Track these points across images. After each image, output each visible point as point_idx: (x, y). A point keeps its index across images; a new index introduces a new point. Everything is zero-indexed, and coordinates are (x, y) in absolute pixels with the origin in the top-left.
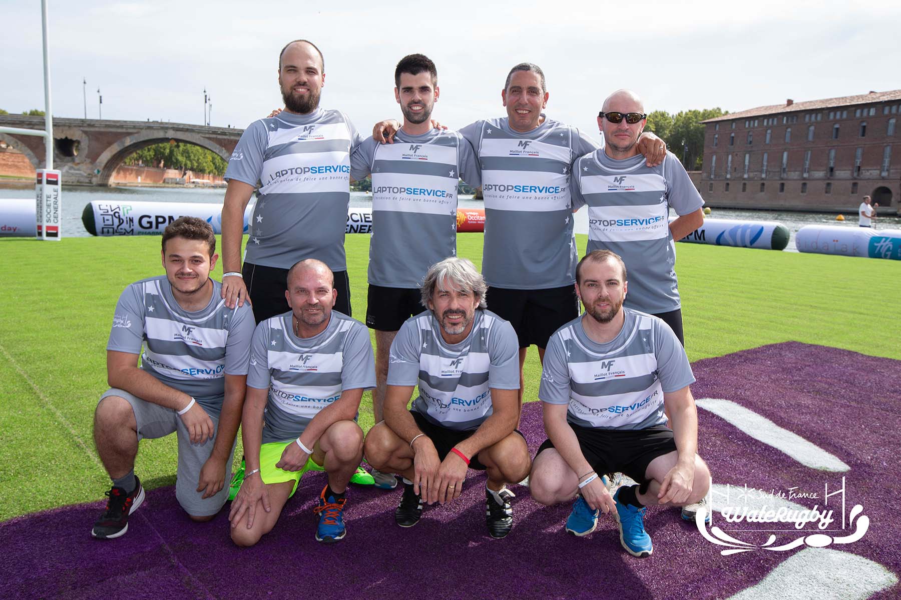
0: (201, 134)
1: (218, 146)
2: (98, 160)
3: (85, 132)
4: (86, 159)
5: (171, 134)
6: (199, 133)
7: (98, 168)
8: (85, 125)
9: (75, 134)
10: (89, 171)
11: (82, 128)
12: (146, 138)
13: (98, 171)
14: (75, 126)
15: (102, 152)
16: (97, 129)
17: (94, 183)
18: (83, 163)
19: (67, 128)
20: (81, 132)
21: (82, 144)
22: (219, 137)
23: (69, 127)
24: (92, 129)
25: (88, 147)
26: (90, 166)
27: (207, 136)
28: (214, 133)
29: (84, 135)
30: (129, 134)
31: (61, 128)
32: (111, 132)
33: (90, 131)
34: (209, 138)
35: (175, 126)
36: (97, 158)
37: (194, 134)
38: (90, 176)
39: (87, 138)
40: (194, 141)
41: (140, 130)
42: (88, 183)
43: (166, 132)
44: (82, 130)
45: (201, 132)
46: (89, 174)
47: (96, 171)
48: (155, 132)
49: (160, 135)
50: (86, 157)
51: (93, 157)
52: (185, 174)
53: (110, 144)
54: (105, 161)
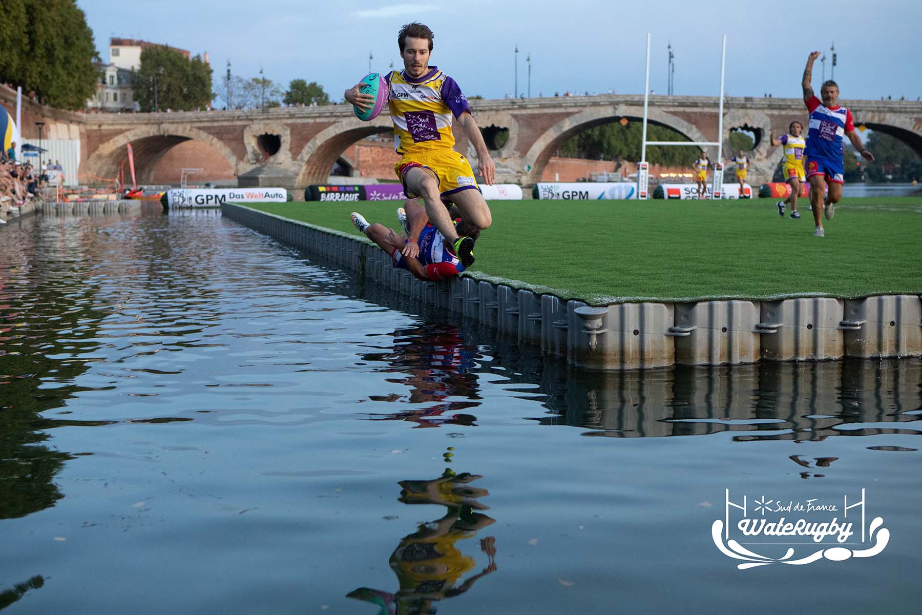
0: (664, 109)
1: (686, 123)
2: (528, 154)
3: (515, 116)
4: (514, 152)
5: (623, 111)
6: (659, 106)
7: (529, 163)
8: (516, 107)
9: (503, 120)
10: (518, 169)
11: (511, 112)
12: (590, 119)
13: (529, 167)
14: (504, 109)
15: (534, 142)
16: (529, 111)
18: (510, 158)
19: (493, 113)
20: (510, 117)
21: (511, 132)
22: (688, 110)
23: (497, 110)
24: (523, 112)
25: (518, 136)
26: (519, 161)
27: (672, 109)
28: (682, 105)
29: (513, 121)
30: (568, 115)
31: (487, 112)
32: (546, 114)
33: (522, 115)
34: (674, 113)
35: (629, 99)
36: (528, 149)
37: (652, 109)
38: (520, 174)
39: (517, 124)
40: (653, 118)
41: (581, 109)
43: (615, 109)
44: (511, 115)
45: (663, 105)
46: (518, 172)
47: (526, 168)
48: (602, 109)
49: (608, 112)
50: (515, 150)
51: (524, 149)
52: (619, 166)
53: (544, 130)
54: (538, 154)
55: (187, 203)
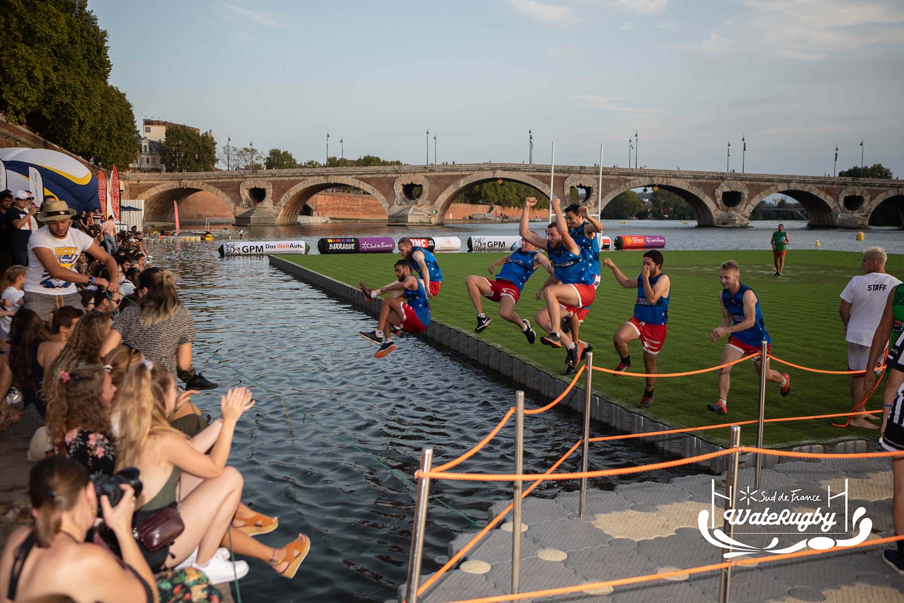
0: (526, 173)
1: (541, 183)
2: (435, 203)
3: (427, 177)
4: (427, 201)
5: (500, 174)
6: (524, 171)
7: (436, 209)
8: (428, 170)
9: (419, 179)
10: (429, 212)
11: (424, 174)
12: (478, 179)
13: (437, 212)
14: (419, 172)
15: (440, 194)
16: (436, 174)
17: (433, 223)
18: (424, 205)
19: (412, 174)
20: (423, 177)
21: (424, 188)
22: (543, 174)
23: (414, 173)
24: (432, 174)
25: (429, 190)
26: (430, 207)
27: (532, 174)
28: (539, 171)
29: (426, 180)
30: (463, 176)
31: (408, 175)
32: (448, 176)
33: (431, 176)
34: (534, 176)
35: (503, 166)
36: (436, 200)
37: (519, 173)
39: (428, 182)
40: (520, 180)
41: (472, 172)
42: (428, 223)
43: (495, 173)
45: (526, 171)
46: (429, 215)
47: (434, 212)
48: (485, 173)
49: (489, 175)
50: (427, 199)
51: (433, 199)
53: (446, 186)
54: (442, 202)
55: (236, 252)
